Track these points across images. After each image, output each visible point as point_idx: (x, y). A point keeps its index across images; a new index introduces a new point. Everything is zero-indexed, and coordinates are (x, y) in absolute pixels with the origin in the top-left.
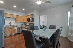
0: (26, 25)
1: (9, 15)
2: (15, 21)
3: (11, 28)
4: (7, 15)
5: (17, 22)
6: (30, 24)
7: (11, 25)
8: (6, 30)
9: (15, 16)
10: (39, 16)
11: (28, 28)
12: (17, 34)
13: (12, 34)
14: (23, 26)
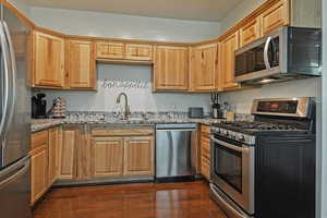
0: (229, 117)
2: (149, 84)
6: (261, 105)
7: (127, 113)
8: (92, 145)
9: (145, 49)
11: (239, 154)
13: (125, 173)
14: (200, 124)
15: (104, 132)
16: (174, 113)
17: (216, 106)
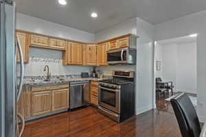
1: (42, 39)
2: (61, 61)
3: (48, 88)
4: (37, 38)
5: (68, 64)
7: (48, 77)
8: (31, 97)
10: (150, 44)
12: (69, 110)
13: (53, 110)
14: (90, 81)
15: (40, 89)
16: (75, 75)
17: (94, 72)
